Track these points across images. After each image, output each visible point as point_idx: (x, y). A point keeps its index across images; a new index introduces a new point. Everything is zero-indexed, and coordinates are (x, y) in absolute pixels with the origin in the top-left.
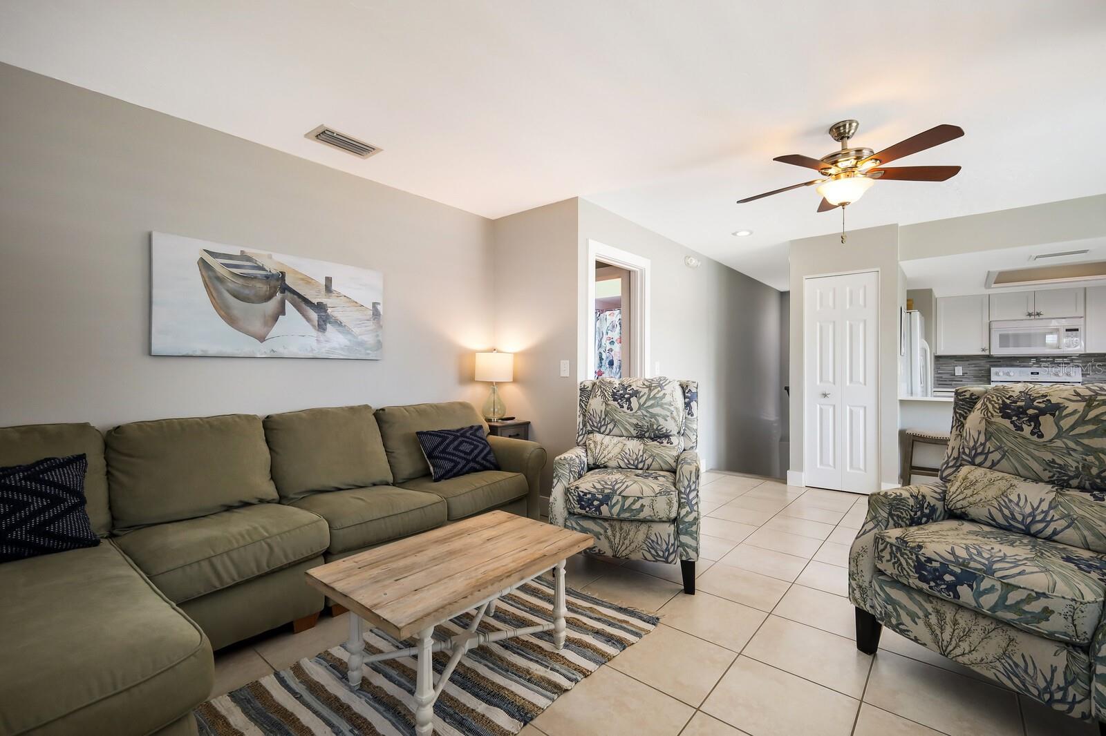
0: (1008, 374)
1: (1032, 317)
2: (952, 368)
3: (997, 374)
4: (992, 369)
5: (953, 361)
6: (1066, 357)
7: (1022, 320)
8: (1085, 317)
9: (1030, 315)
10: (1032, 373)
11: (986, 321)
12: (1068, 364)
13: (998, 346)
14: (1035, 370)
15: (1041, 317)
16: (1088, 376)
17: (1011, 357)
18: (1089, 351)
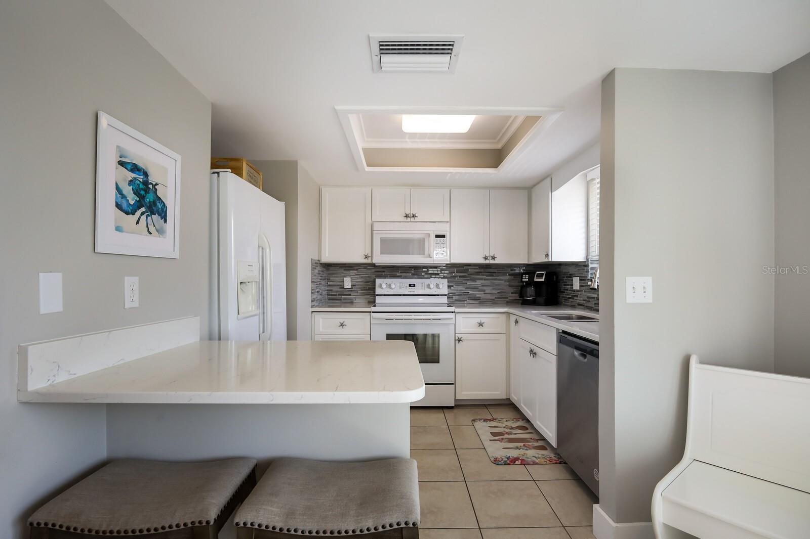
0: (389, 286)
1: (409, 219)
2: (342, 278)
3: (381, 286)
4: (376, 279)
5: (342, 270)
6: (436, 267)
7: (400, 222)
8: (449, 222)
9: (407, 216)
10: (410, 285)
11: (369, 221)
12: (438, 274)
13: (380, 253)
14: (412, 281)
15: (416, 219)
16: (452, 288)
17: (393, 267)
18: (454, 261)
